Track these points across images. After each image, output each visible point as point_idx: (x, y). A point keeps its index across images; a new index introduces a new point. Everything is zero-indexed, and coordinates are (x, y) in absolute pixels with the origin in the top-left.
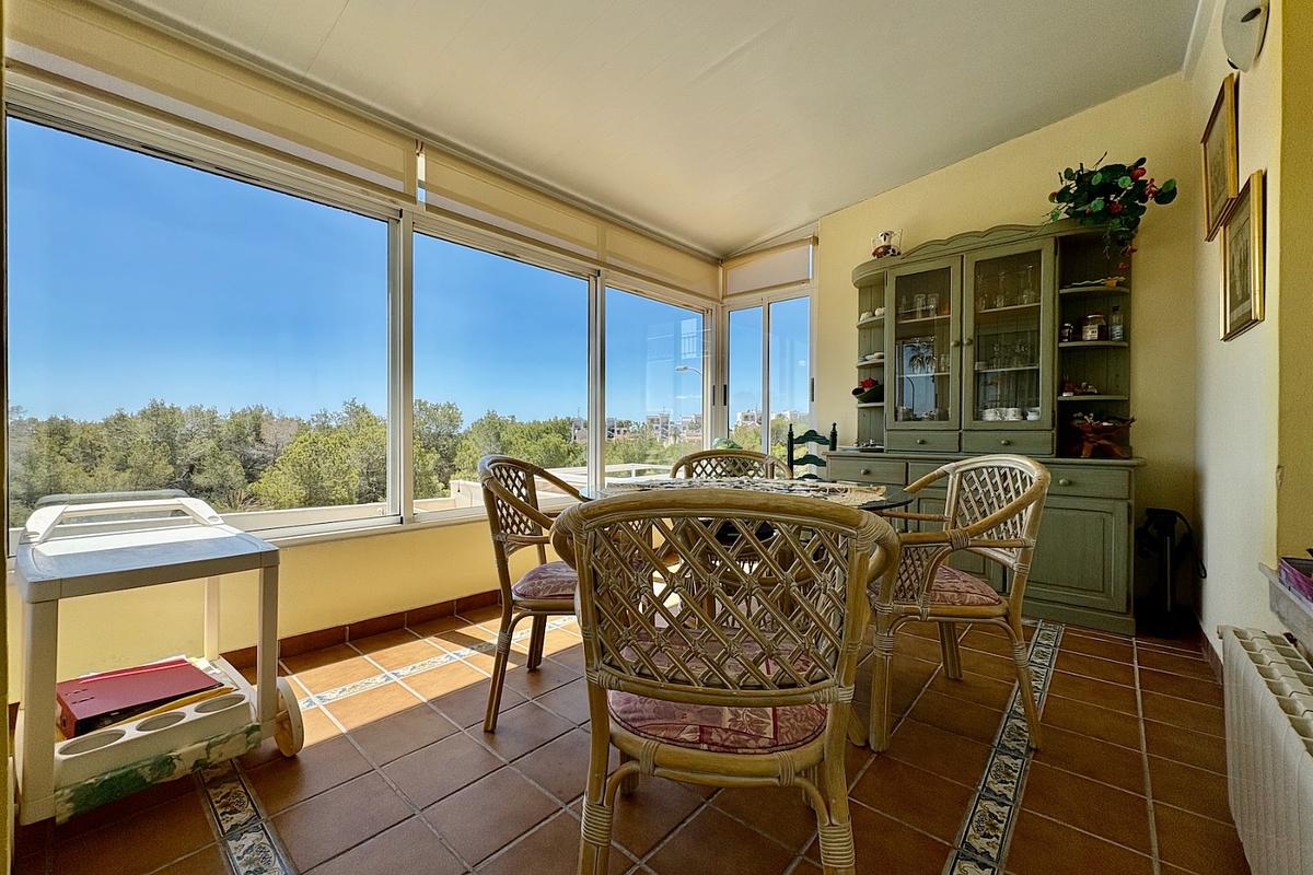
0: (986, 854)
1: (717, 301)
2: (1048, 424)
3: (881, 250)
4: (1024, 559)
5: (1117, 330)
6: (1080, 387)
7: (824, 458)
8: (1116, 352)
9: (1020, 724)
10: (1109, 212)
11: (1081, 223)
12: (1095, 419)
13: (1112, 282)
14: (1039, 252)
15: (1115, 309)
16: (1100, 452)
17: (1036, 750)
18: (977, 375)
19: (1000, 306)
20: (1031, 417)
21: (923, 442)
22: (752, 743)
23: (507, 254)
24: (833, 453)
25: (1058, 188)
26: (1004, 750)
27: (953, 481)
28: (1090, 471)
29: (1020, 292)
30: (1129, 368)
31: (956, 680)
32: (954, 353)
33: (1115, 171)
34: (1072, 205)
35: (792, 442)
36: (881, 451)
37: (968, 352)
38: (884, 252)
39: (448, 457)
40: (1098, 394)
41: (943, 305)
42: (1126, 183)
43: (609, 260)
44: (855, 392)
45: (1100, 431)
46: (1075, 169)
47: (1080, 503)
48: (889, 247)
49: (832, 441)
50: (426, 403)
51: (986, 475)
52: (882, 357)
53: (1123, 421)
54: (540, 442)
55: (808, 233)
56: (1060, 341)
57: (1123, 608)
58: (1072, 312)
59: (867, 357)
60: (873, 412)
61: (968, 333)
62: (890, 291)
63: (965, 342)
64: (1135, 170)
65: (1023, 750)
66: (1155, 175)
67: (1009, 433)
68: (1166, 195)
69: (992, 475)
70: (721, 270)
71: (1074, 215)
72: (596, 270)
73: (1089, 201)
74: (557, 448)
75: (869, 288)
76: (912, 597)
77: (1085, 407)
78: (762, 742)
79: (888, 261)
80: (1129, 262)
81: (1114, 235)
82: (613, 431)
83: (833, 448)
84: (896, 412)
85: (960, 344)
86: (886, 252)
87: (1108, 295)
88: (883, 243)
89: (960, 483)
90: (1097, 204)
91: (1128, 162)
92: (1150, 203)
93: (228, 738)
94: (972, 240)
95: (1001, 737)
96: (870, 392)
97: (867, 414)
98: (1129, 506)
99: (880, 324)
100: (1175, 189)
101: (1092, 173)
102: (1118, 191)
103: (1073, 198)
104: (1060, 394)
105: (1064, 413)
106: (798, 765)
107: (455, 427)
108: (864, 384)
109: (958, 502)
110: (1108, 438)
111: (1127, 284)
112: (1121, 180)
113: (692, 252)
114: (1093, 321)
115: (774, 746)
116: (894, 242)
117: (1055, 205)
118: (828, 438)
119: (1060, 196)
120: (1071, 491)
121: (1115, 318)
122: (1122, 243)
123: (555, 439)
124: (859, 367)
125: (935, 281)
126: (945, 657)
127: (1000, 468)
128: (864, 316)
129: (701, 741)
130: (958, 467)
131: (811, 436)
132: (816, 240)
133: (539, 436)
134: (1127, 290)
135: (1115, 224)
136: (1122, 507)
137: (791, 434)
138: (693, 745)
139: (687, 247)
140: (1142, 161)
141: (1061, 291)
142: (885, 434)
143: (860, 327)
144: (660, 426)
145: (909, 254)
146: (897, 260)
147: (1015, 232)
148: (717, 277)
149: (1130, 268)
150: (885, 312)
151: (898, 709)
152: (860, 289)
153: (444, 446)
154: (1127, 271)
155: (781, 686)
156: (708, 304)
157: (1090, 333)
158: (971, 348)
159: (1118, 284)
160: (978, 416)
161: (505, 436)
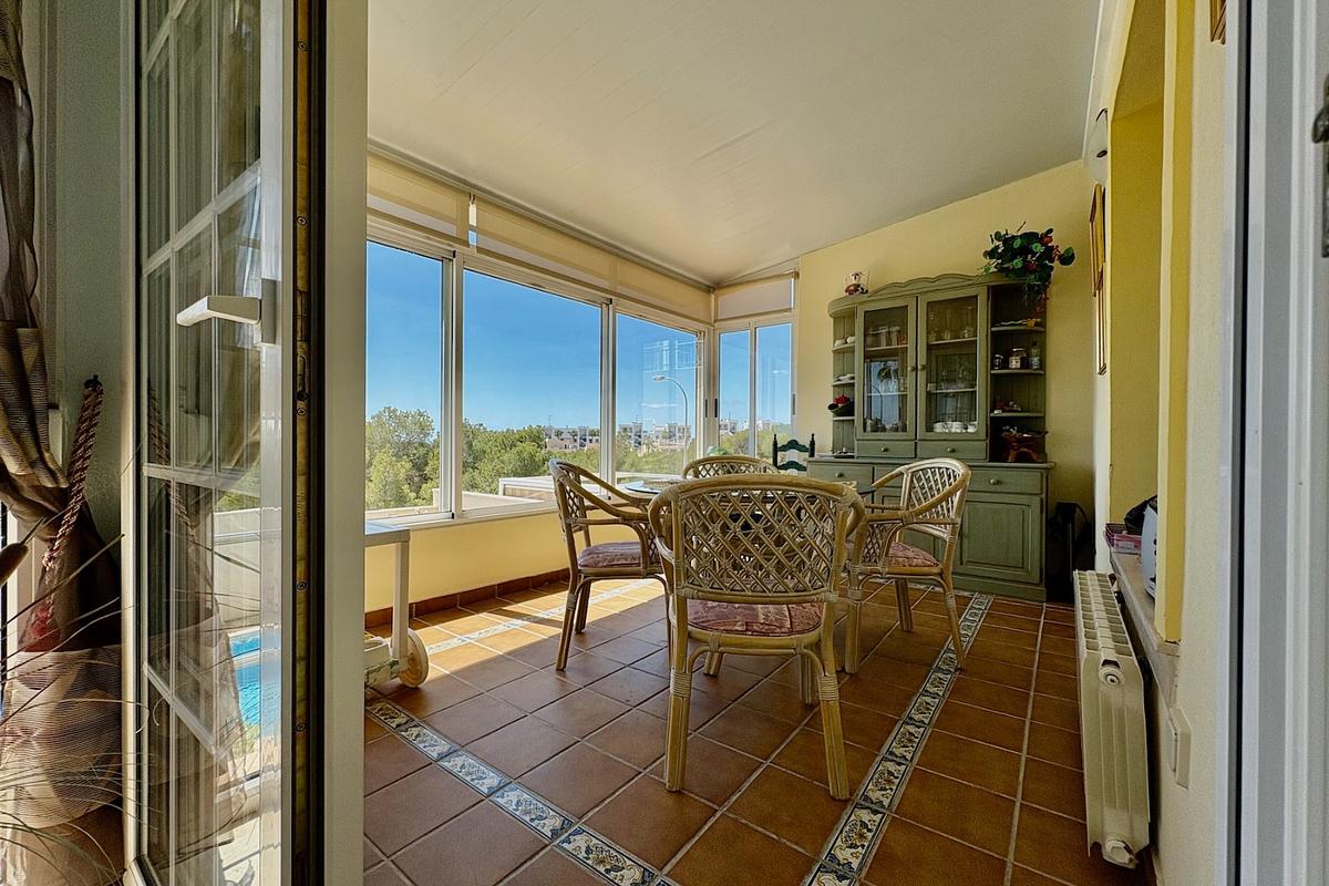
0: (923, 722)
1: (708, 323)
2: (983, 435)
3: (852, 288)
4: (953, 533)
5: (1035, 360)
6: (1008, 406)
7: (805, 464)
8: (1035, 378)
9: (951, 655)
10: (1026, 269)
11: (1007, 276)
12: (1018, 432)
13: (1031, 323)
14: (976, 296)
15: (1034, 344)
16: (1021, 458)
17: (961, 669)
18: (929, 394)
19: (948, 339)
20: (971, 430)
21: (886, 450)
22: (778, 630)
23: (535, 286)
24: (811, 459)
25: (990, 247)
26: (939, 669)
27: (906, 479)
28: (1014, 473)
29: (962, 329)
30: (1044, 392)
31: (908, 631)
32: (910, 376)
33: (1030, 237)
34: (1000, 261)
35: (776, 449)
36: (852, 457)
37: (922, 376)
38: (854, 290)
39: (420, 465)
40: (1021, 411)
41: (902, 335)
42: (1038, 248)
43: (620, 289)
44: (831, 407)
45: (1022, 441)
46: (1003, 233)
47: (1007, 498)
48: (858, 286)
49: (812, 450)
50: (395, 411)
51: (930, 474)
52: (853, 378)
53: (1039, 433)
54: (514, 450)
55: (789, 268)
56: (992, 369)
57: (1037, 580)
58: (1001, 345)
59: (841, 378)
60: (845, 424)
61: (922, 360)
62: (859, 323)
63: (919, 367)
64: (1044, 238)
65: (952, 670)
66: (1059, 242)
67: (954, 443)
68: (1067, 259)
69: (934, 474)
70: (713, 296)
71: (1001, 270)
72: (609, 299)
73: (1012, 260)
74: (532, 456)
75: (843, 318)
76: (875, 561)
77: (1011, 421)
78: (783, 630)
79: (858, 297)
80: (1044, 307)
81: (1031, 287)
82: (585, 440)
83: (812, 455)
84: (865, 424)
85: (915, 369)
86: (856, 290)
87: (1030, 332)
88: (854, 282)
89: (912, 481)
90: (1018, 263)
91: (1041, 231)
92: (1056, 264)
93: (380, 668)
94: (925, 284)
95: (938, 663)
96: (843, 407)
97: (840, 424)
98: (1042, 500)
99: (852, 350)
100: (1073, 255)
101: (1014, 237)
102: (1034, 254)
103: (1000, 256)
104: (992, 411)
105: (995, 426)
106: (806, 641)
107: (426, 435)
108: (838, 401)
109: (910, 495)
110: (1028, 447)
111: (1043, 324)
112: (1034, 246)
113: (689, 282)
114: (1017, 353)
115: (791, 632)
116: (863, 281)
117: (988, 260)
118: (808, 446)
119: (991, 254)
120: (998, 488)
121: (1034, 351)
122: (1038, 292)
123: (529, 447)
124: (834, 386)
125: (896, 316)
126: (901, 617)
127: (939, 468)
128: (838, 342)
129: (747, 630)
130: (910, 468)
131: (793, 445)
132: (797, 275)
133: (513, 445)
134: (1042, 329)
135: (1032, 279)
136: (1036, 501)
137: (775, 443)
138: (742, 633)
139: (684, 276)
140: (1050, 231)
141: (993, 329)
142: (856, 442)
143: (834, 352)
144: (632, 435)
145: (876, 292)
146: (864, 297)
147: (956, 280)
148: (710, 301)
149: (1045, 312)
150: (856, 340)
151: (865, 650)
152: (835, 319)
153: (414, 455)
154: (1043, 314)
155: (796, 591)
156: (701, 327)
157: (1015, 363)
158: (924, 373)
159: (1036, 324)
160: (930, 429)
161: (477, 445)
